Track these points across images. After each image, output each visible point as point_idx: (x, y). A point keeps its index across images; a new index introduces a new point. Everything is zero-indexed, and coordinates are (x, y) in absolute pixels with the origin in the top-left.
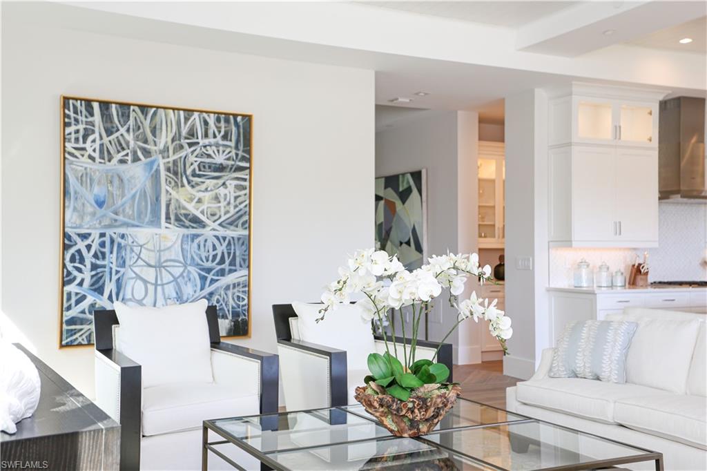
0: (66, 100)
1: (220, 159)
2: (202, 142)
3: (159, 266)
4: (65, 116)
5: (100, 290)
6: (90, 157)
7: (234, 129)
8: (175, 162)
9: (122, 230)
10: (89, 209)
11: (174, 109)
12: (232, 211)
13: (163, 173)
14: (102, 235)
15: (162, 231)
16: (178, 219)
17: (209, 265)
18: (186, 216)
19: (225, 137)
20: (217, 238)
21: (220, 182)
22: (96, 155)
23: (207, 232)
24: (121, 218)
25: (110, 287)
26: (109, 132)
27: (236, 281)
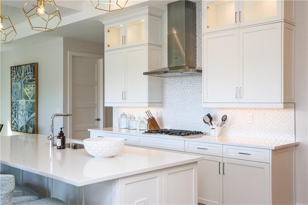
0: (11, 67)
1: (31, 78)
2: (28, 73)
3: (22, 111)
4: (11, 72)
5: (15, 116)
6: (14, 82)
7: (33, 68)
8: (24, 80)
9: (18, 101)
10: (14, 95)
11: (24, 65)
12: (33, 94)
13: (23, 84)
14: (16, 102)
15: (23, 101)
16: (25, 97)
17: (29, 111)
18: (26, 96)
19: (31, 71)
20: (30, 102)
21: (31, 85)
22: (15, 81)
23: (29, 101)
24: (18, 97)
25: (17, 116)
26: (16, 74)
27: (34, 116)
